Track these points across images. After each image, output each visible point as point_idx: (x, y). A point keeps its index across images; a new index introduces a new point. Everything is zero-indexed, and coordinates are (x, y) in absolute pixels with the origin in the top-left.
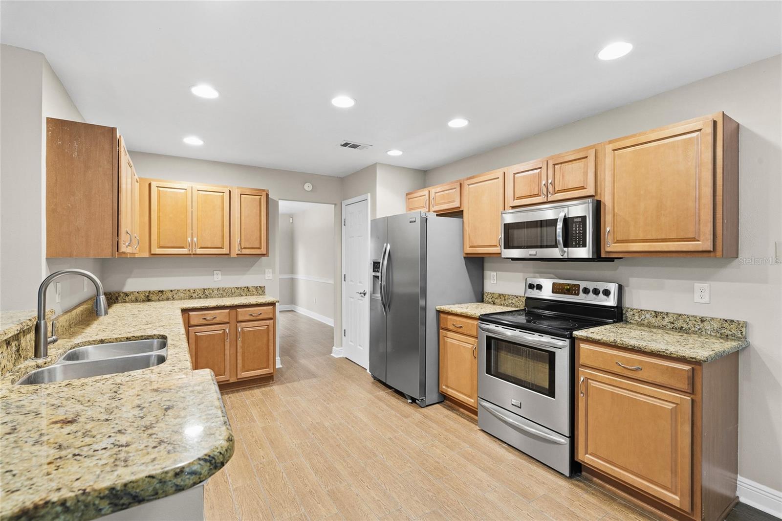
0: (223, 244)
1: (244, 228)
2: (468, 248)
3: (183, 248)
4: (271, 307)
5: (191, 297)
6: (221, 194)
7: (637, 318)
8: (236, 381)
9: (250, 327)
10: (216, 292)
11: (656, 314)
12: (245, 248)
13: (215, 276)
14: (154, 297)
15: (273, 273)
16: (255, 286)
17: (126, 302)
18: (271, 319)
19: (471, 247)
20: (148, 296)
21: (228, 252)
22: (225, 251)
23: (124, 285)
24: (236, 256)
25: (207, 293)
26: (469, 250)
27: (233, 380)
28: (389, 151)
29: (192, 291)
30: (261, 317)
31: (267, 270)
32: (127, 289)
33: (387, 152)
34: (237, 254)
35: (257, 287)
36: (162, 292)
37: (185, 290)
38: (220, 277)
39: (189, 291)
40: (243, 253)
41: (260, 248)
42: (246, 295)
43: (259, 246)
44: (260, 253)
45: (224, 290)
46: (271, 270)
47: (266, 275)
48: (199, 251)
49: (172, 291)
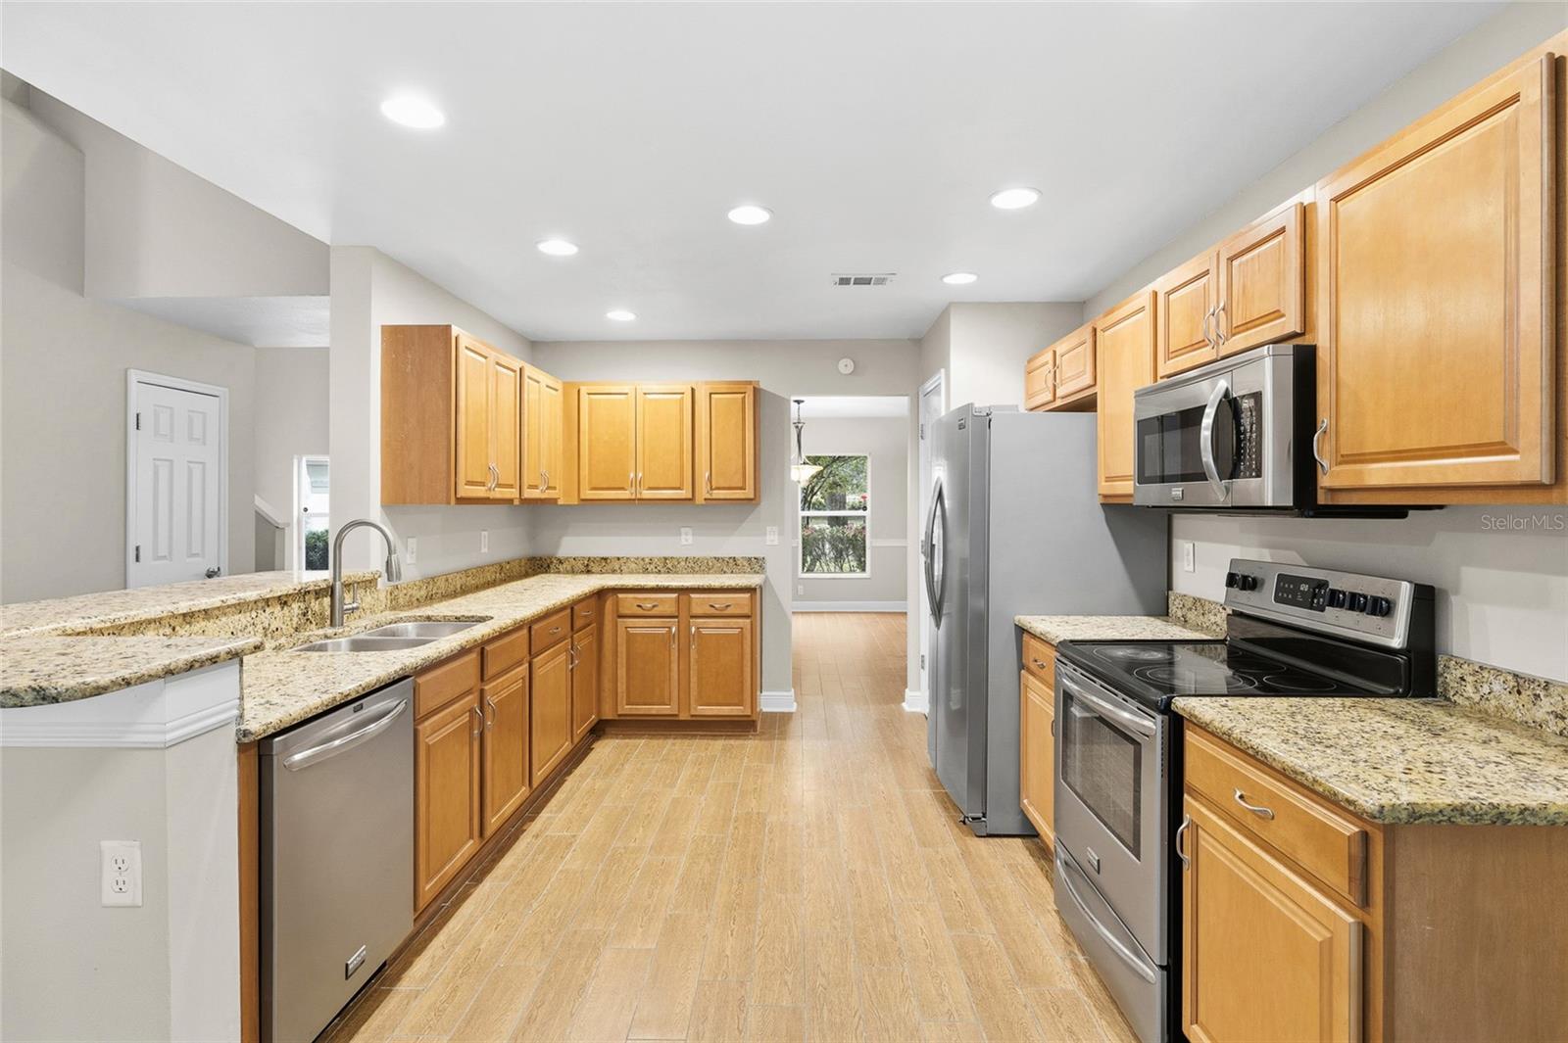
0: (682, 483)
1: (716, 453)
2: (1104, 483)
3: (623, 489)
4: (747, 595)
5: (646, 571)
6: (679, 396)
7: (1470, 689)
8: (689, 718)
9: (712, 627)
10: (683, 563)
11: (1519, 683)
12: (718, 488)
13: (683, 537)
14: (595, 568)
15: (781, 533)
16: (747, 556)
17: (559, 572)
18: (747, 617)
19: (1109, 479)
20: (588, 565)
21: (690, 496)
22: (685, 493)
23: (557, 546)
24: (703, 502)
25: (669, 566)
26: (1106, 488)
27: (683, 717)
28: (947, 275)
29: (647, 560)
30: (729, 611)
31: (768, 528)
32: (562, 553)
33: (943, 277)
34: (705, 499)
35: (750, 559)
36: (605, 559)
37: (637, 559)
38: (690, 538)
39: (643, 559)
40: (714, 497)
41: (743, 488)
42: (732, 572)
43: (740, 485)
44: (743, 497)
45: (696, 561)
46: (775, 528)
47: (768, 537)
48: (647, 494)
49: (619, 559)
